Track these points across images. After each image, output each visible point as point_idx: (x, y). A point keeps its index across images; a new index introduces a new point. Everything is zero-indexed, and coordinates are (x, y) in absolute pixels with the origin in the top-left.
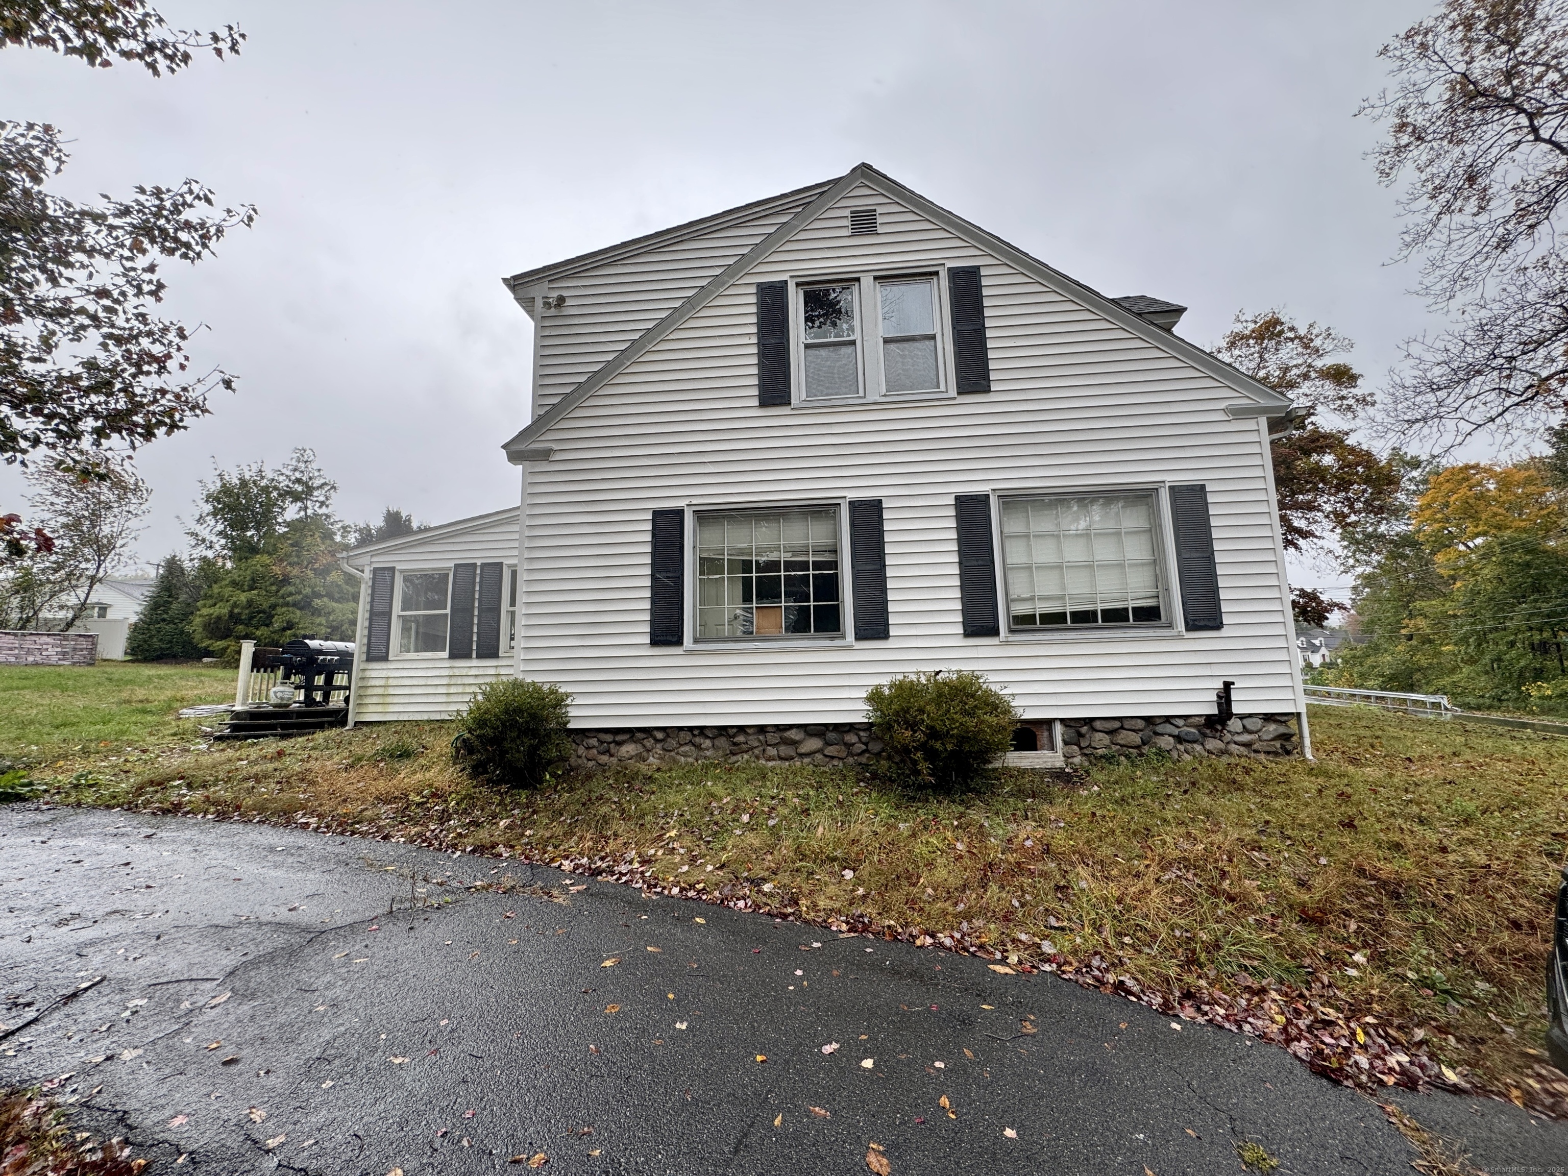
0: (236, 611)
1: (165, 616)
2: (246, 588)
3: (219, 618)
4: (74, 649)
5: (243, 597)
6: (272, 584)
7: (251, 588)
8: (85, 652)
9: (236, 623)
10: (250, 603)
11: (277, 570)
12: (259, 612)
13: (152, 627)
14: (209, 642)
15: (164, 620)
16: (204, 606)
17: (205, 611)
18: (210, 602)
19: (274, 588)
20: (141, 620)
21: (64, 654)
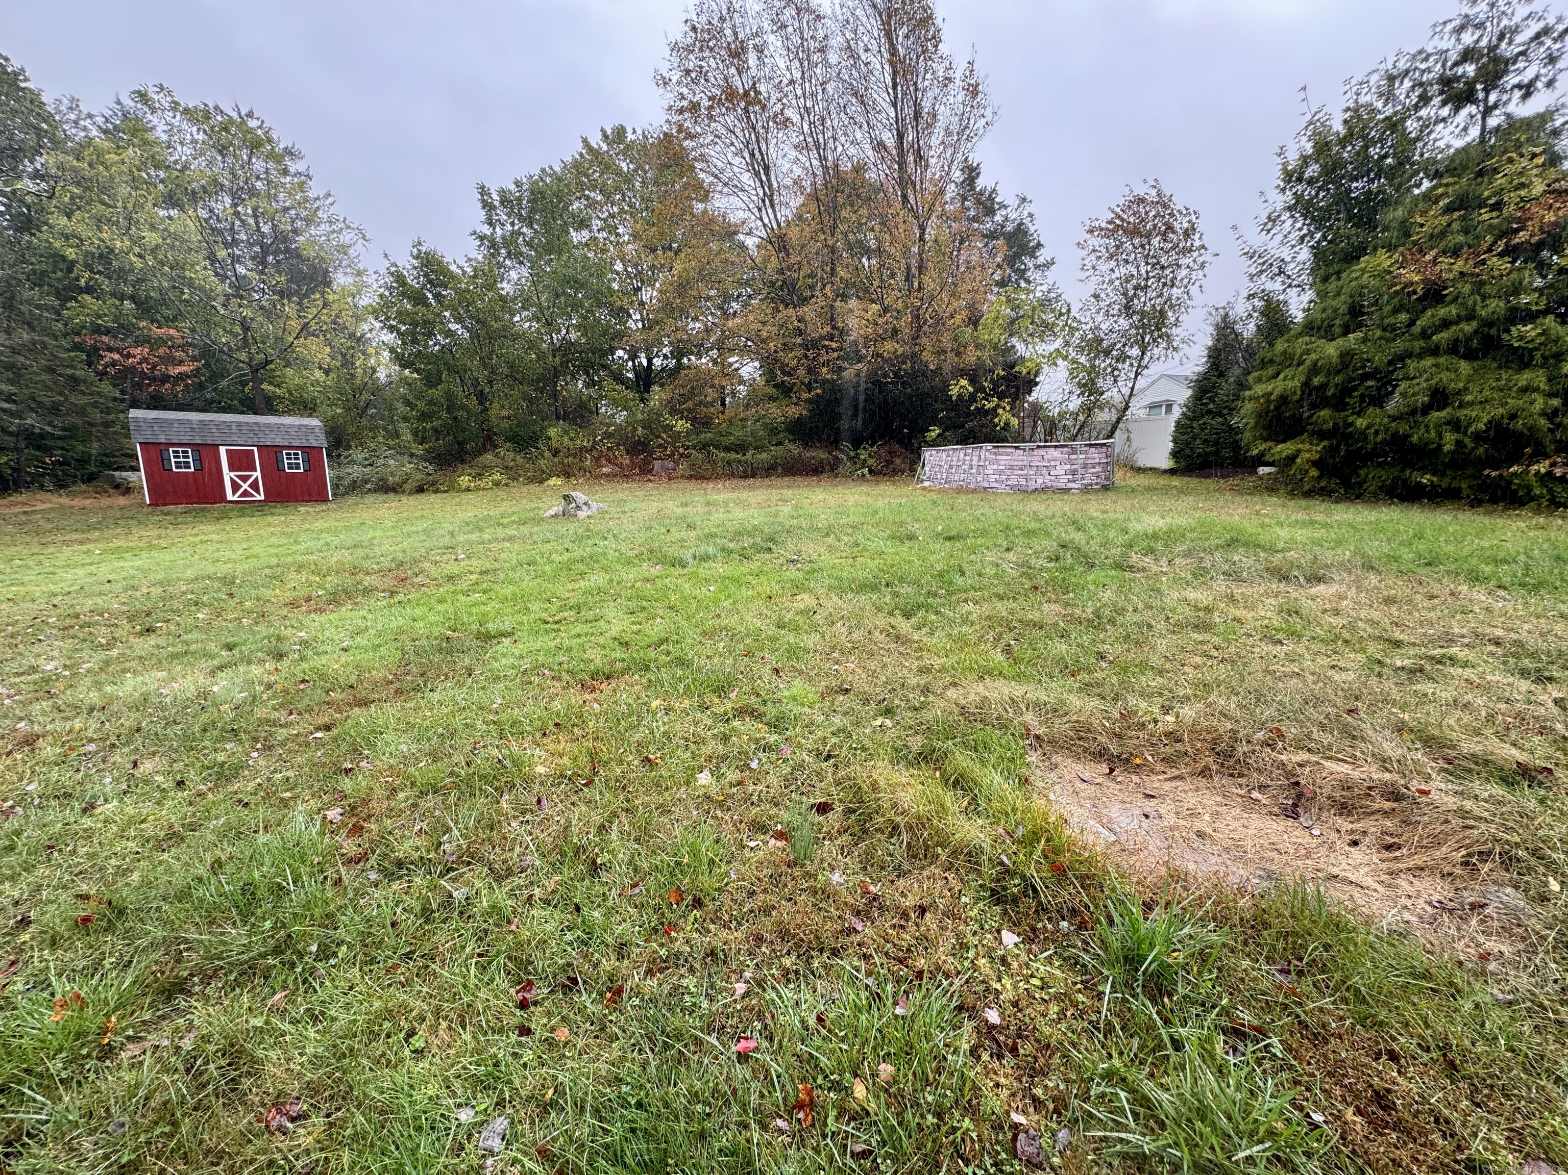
0: (1316, 381)
1: (1211, 406)
2: (1337, 330)
3: (1283, 399)
4: (1085, 466)
5: (1331, 350)
6: (1395, 311)
7: (1346, 331)
8: (1098, 469)
9: (1314, 407)
10: (1346, 356)
11: (1410, 275)
12: (1366, 377)
13: (1195, 424)
14: (1263, 447)
15: (1209, 412)
16: (1259, 380)
17: (1259, 389)
18: (1271, 371)
19: (1403, 317)
20: (1184, 414)
21: (1074, 472)
